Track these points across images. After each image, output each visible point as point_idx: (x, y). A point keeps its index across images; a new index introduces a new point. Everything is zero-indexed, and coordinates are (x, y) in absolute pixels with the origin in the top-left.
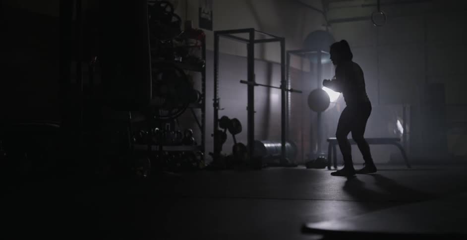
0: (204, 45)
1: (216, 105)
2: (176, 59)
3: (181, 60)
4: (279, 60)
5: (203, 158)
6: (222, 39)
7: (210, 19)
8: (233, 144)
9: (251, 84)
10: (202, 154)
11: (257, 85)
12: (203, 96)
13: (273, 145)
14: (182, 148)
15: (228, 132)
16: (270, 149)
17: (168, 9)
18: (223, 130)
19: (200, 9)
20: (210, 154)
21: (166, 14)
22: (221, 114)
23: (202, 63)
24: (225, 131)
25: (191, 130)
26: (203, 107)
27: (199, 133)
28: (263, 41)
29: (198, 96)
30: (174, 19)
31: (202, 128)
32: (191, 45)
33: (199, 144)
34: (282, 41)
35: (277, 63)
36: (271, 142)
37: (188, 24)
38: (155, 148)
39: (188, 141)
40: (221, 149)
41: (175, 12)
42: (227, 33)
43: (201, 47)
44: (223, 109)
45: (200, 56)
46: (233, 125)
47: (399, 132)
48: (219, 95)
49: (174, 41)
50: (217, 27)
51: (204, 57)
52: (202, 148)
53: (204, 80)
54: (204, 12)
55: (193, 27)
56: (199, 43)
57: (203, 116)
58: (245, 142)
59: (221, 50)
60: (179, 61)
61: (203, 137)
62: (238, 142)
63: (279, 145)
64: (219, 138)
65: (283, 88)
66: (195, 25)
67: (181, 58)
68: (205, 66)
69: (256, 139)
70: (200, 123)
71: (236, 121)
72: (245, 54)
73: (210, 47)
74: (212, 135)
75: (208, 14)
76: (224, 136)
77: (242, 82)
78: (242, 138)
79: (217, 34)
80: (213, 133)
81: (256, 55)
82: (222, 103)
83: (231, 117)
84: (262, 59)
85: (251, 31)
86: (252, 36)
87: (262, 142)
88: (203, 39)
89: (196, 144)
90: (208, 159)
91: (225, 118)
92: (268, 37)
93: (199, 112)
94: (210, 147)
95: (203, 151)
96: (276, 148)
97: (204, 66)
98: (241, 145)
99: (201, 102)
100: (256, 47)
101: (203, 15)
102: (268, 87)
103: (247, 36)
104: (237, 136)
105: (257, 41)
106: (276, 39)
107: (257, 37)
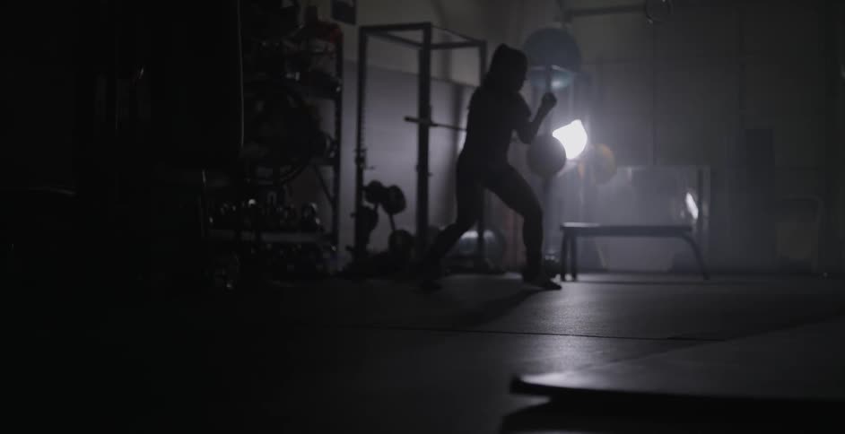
0: (339, 52)
1: (360, 160)
2: (289, 76)
3: (297, 78)
4: (475, 81)
5: (334, 255)
6: (373, 42)
7: (351, 4)
8: (389, 231)
9: (424, 124)
10: (334, 248)
11: (436, 125)
12: (337, 143)
14: (297, 238)
15: (381, 212)
18: (372, 206)
20: (348, 248)
22: (369, 177)
23: (337, 85)
24: (376, 207)
25: (314, 206)
26: (336, 163)
27: (329, 210)
28: (447, 46)
29: (328, 143)
30: (286, 4)
31: (335, 202)
32: (317, 50)
33: (328, 229)
34: (482, 47)
35: (472, 87)
37: (312, 12)
38: (248, 236)
39: (308, 226)
40: (367, 240)
42: (382, 31)
43: (334, 55)
44: (372, 168)
45: (332, 71)
46: (390, 198)
47: (689, 215)
48: (366, 143)
49: (286, 42)
50: (366, 17)
51: (340, 74)
52: (334, 238)
53: (338, 114)
55: (320, 18)
56: (331, 47)
57: (337, 180)
58: (412, 229)
59: (370, 62)
60: (293, 80)
61: (335, 218)
62: (399, 227)
63: (475, 235)
64: (365, 221)
66: (324, 15)
67: (298, 74)
68: (341, 90)
70: (332, 193)
71: (396, 191)
72: (414, 67)
73: (351, 55)
74: (352, 215)
76: (374, 218)
77: (408, 119)
78: (406, 221)
79: (365, 32)
80: (353, 211)
81: (435, 71)
82: (372, 157)
83: (387, 183)
84: (446, 79)
85: (426, 28)
86: (428, 36)
88: (338, 40)
89: (322, 229)
90: (344, 258)
91: (376, 186)
92: (457, 39)
93: (329, 172)
94: (347, 235)
95: (335, 243)
96: (470, 240)
97: (338, 89)
98: (404, 234)
99: (332, 155)
100: (435, 56)
102: (455, 129)
103: (418, 36)
104: (398, 217)
105: (437, 47)
106: (470, 43)
107: (436, 38)
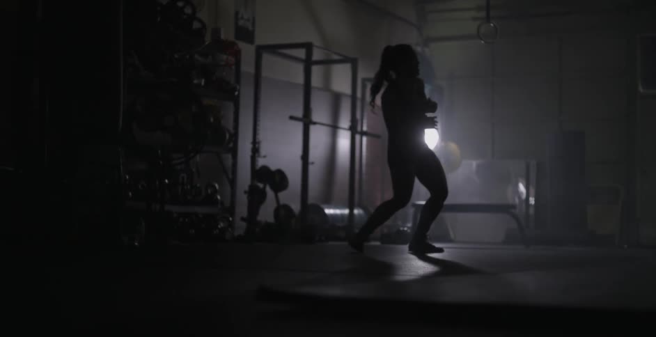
0: (238, 63)
1: (255, 151)
2: (195, 82)
3: (203, 84)
4: (348, 91)
5: (231, 225)
6: (267, 58)
7: (250, 28)
8: (275, 205)
9: (307, 123)
10: (231, 219)
11: (315, 123)
12: (235, 136)
13: (338, 212)
14: (201, 210)
15: (268, 189)
16: (334, 216)
17: (188, 11)
18: (261, 186)
19: (237, 13)
20: (243, 219)
21: (185, 17)
23: (234, 89)
24: (265, 188)
25: (217, 185)
26: (234, 152)
27: (228, 188)
28: (327, 62)
29: (227, 136)
30: (196, 25)
31: (233, 182)
32: (223, 63)
33: (227, 203)
34: (354, 63)
35: (346, 95)
36: (336, 207)
37: (216, 32)
39: (210, 200)
40: (257, 213)
41: (199, 15)
42: (274, 49)
43: (233, 67)
44: (265, 157)
45: (232, 79)
46: (277, 179)
48: (260, 137)
49: (196, 56)
50: (261, 39)
51: (238, 81)
52: (231, 210)
53: (236, 114)
54: (242, 18)
55: (223, 37)
56: (232, 60)
57: (235, 165)
58: (296, 207)
59: (265, 73)
60: (200, 84)
61: (233, 195)
62: (282, 202)
63: (346, 211)
64: (256, 197)
65: (353, 129)
66: (227, 34)
67: (203, 80)
68: (239, 94)
69: (311, 201)
70: (230, 176)
71: (280, 173)
72: (301, 80)
73: (248, 67)
74: (245, 192)
75: (248, 20)
76: (263, 195)
77: (292, 118)
78: (291, 198)
79: (260, 50)
80: (247, 188)
81: (316, 81)
82: (264, 150)
83: (273, 168)
84: (327, 88)
85: (308, 47)
86: (309, 54)
87: (322, 206)
88: (237, 54)
89: (222, 203)
90: (241, 227)
91: (265, 169)
92: (336, 57)
93: (228, 158)
94: (242, 209)
95: (232, 214)
96: (342, 216)
97: (236, 93)
98: (287, 208)
99: (231, 145)
100: (316, 71)
101: (241, 23)
102: (334, 128)
103: (301, 53)
104: (282, 195)
105: (318, 63)
106: (344, 60)
107: (317, 55)
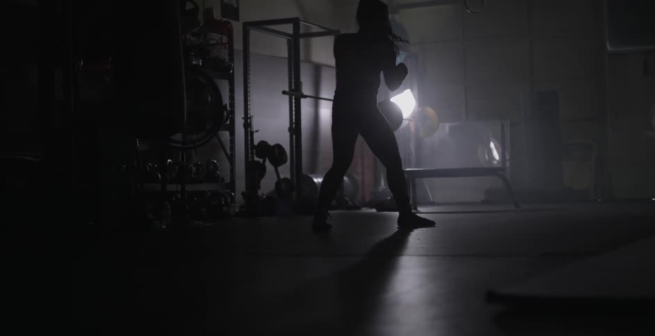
0: (231, 42)
1: (247, 124)
2: (194, 62)
3: (201, 64)
5: (233, 198)
6: (254, 34)
7: (235, 5)
8: (275, 180)
9: (295, 94)
10: (233, 194)
11: (305, 97)
12: (232, 112)
14: (207, 187)
15: (268, 163)
18: (261, 161)
20: (242, 194)
22: (258, 138)
23: (230, 68)
24: (264, 161)
25: (216, 161)
26: (232, 128)
27: (227, 165)
29: (225, 113)
30: (189, 6)
31: (231, 158)
32: (212, 42)
33: (227, 180)
35: (331, 66)
37: (209, 12)
39: (212, 176)
40: (258, 187)
42: (260, 25)
43: (227, 46)
44: (257, 131)
45: (224, 54)
46: (273, 153)
47: (492, 158)
48: (252, 112)
50: (246, 15)
51: (232, 59)
52: (232, 185)
53: (232, 91)
55: (215, 17)
56: (225, 40)
57: (232, 141)
59: (252, 49)
60: (199, 65)
61: (232, 170)
62: (282, 176)
64: (254, 172)
66: (217, 15)
67: (201, 61)
69: (303, 172)
70: (229, 152)
71: (279, 147)
73: (238, 46)
76: (263, 169)
77: (284, 93)
79: (247, 26)
82: (256, 124)
83: (272, 143)
84: (308, 61)
85: (295, 22)
86: (296, 28)
88: (230, 34)
89: (223, 180)
91: (263, 144)
92: (315, 29)
93: (225, 135)
94: (241, 185)
95: (234, 190)
97: (232, 71)
98: (283, 180)
99: (229, 122)
100: (302, 41)
103: (289, 29)
104: (281, 169)
105: (304, 36)
106: (327, 32)
